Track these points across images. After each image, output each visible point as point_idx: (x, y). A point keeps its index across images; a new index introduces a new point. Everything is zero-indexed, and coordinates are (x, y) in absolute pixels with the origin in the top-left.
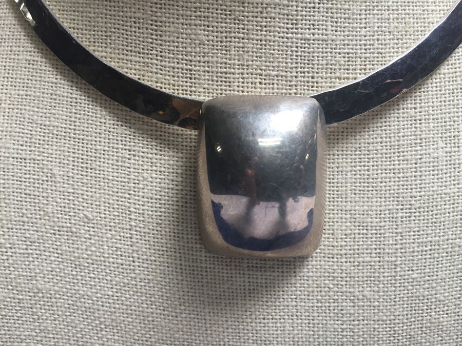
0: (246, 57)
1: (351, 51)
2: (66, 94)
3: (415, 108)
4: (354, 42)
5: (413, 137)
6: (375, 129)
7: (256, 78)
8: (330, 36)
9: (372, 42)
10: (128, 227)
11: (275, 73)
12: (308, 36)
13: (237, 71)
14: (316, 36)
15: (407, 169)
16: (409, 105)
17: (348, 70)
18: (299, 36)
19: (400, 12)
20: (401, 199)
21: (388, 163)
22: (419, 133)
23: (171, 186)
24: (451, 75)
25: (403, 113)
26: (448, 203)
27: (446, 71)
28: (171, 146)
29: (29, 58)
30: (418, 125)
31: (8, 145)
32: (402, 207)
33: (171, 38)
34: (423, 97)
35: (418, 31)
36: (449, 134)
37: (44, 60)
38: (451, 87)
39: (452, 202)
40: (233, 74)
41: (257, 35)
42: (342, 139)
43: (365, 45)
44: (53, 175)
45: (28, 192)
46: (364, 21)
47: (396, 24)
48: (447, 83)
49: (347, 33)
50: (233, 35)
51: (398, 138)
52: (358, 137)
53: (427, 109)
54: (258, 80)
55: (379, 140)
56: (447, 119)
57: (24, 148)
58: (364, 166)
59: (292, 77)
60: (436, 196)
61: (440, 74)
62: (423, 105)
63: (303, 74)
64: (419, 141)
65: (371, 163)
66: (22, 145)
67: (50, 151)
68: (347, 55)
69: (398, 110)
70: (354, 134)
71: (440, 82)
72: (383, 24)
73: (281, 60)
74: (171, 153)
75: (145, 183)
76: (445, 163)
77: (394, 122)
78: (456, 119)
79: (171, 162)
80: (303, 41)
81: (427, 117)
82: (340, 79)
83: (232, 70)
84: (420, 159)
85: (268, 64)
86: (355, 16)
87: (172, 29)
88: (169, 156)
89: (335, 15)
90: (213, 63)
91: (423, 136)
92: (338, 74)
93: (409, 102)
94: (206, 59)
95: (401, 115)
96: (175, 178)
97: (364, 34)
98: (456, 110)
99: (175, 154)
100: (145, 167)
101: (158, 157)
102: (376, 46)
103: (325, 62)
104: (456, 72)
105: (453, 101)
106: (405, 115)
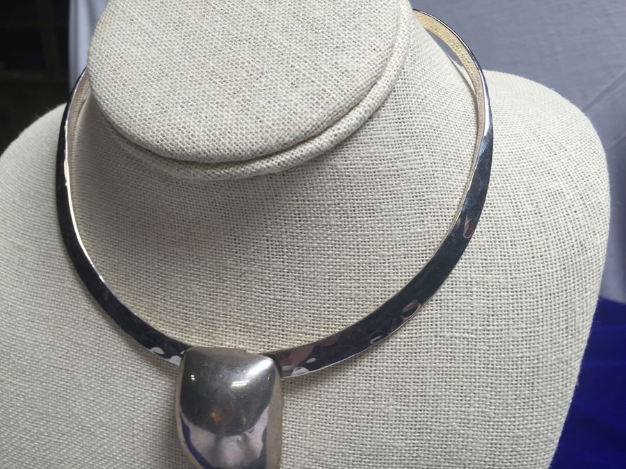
0: (229, 309)
1: (316, 312)
2: (94, 320)
3: (371, 366)
4: (319, 305)
5: (367, 392)
6: (334, 380)
7: (237, 326)
8: (298, 299)
9: (334, 306)
10: (132, 434)
11: (252, 324)
12: (279, 297)
13: (222, 319)
14: (286, 298)
15: (360, 419)
16: (366, 363)
17: (313, 327)
18: (272, 296)
19: (361, 281)
20: (353, 445)
21: (344, 412)
22: (372, 389)
23: (165, 406)
24: (407, 340)
25: (360, 369)
26: (396, 455)
27: (403, 336)
28: (168, 373)
29: (70, 286)
30: (372, 382)
31: (50, 356)
32: (353, 452)
33: (172, 288)
34: (378, 357)
35: (378, 298)
36: (400, 393)
37: (81, 290)
38: (406, 351)
39: (399, 454)
40: (219, 321)
41: (238, 293)
42: (306, 386)
43: (329, 308)
44: (80, 385)
45: (61, 395)
46: (327, 288)
47: (357, 292)
48: (402, 347)
49: (312, 297)
50: (219, 290)
51: (353, 391)
52: (319, 385)
53: (381, 368)
54: (238, 328)
55: (337, 390)
56: (400, 380)
57: (61, 360)
58: (323, 411)
59: (266, 328)
60: (384, 447)
61: (396, 338)
62: (378, 364)
63: (274, 327)
64: (372, 396)
65: (329, 410)
66: (60, 358)
67: (79, 365)
68: (312, 315)
69: (356, 366)
70: (316, 382)
71: (396, 345)
72: (345, 292)
73: (257, 314)
74: (167, 379)
75: (146, 400)
76: (394, 419)
77: (351, 376)
78: (408, 380)
79: (167, 387)
80: (275, 301)
81: (381, 375)
82: (306, 334)
83: (218, 318)
84: (372, 412)
85: (246, 316)
86: (320, 284)
87: (173, 281)
88: (166, 381)
89: (302, 282)
90: (203, 310)
91: (377, 392)
92: (304, 330)
93: (366, 360)
94: (198, 306)
95: (358, 371)
96: (169, 400)
97: (328, 298)
98: (408, 372)
99: (170, 380)
100: (147, 388)
101: (158, 381)
102: (338, 309)
103: (293, 319)
104: (412, 338)
105: (407, 363)
106: (362, 371)
